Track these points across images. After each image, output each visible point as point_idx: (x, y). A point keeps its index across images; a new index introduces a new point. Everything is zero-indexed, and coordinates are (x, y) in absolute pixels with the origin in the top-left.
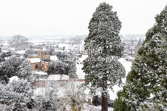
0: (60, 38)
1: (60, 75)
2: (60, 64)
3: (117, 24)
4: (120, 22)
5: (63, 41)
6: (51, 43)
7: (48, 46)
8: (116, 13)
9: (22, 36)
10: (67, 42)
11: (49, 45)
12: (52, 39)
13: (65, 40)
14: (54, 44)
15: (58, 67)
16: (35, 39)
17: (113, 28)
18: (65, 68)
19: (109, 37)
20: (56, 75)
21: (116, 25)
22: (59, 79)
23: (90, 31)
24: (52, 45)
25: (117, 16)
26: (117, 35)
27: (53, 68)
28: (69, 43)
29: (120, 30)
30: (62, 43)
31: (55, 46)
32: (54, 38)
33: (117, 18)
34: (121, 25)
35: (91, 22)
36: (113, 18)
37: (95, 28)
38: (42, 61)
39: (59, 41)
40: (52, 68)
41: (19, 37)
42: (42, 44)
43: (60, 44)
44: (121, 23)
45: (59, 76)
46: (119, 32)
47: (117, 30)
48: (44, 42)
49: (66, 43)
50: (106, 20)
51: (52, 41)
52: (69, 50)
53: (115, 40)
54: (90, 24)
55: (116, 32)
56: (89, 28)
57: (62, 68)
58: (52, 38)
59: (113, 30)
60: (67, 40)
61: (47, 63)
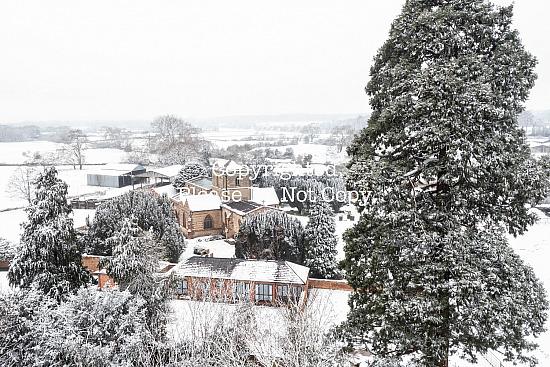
0: (303, 124)
1: (276, 265)
2: (277, 223)
3: (512, 70)
4: (526, 58)
5: (309, 134)
6: (272, 139)
7: (260, 152)
8: (506, 12)
9: (178, 118)
10: (325, 136)
11: (264, 149)
12: (275, 128)
13: (317, 129)
14: (280, 144)
15: (270, 234)
16: (225, 127)
17: (486, 89)
18: (295, 237)
19: (464, 135)
20: (262, 263)
21: (506, 76)
22: (271, 279)
23: (376, 104)
24: (273, 149)
25: (512, 28)
26: (507, 123)
27: (252, 237)
28: (330, 142)
29: (524, 96)
30: (307, 140)
31: (283, 150)
32: (282, 124)
33: (512, 37)
34: (535, 71)
35: (379, 63)
36: (492, 41)
37: (395, 93)
38: (225, 206)
39: (298, 134)
40: (250, 236)
41: (171, 122)
42: (243, 144)
43: (301, 143)
44: (533, 63)
45: (272, 265)
46: (520, 110)
47: (511, 99)
48: (250, 139)
49: (320, 142)
50: (456, 51)
51: (276, 135)
52: (326, 164)
53: (496, 149)
54: (374, 72)
55: (505, 106)
56: (371, 89)
57: (286, 239)
58: (277, 124)
59: (486, 101)
60: (324, 131)
61: (241, 213)
